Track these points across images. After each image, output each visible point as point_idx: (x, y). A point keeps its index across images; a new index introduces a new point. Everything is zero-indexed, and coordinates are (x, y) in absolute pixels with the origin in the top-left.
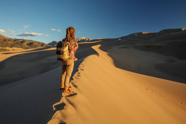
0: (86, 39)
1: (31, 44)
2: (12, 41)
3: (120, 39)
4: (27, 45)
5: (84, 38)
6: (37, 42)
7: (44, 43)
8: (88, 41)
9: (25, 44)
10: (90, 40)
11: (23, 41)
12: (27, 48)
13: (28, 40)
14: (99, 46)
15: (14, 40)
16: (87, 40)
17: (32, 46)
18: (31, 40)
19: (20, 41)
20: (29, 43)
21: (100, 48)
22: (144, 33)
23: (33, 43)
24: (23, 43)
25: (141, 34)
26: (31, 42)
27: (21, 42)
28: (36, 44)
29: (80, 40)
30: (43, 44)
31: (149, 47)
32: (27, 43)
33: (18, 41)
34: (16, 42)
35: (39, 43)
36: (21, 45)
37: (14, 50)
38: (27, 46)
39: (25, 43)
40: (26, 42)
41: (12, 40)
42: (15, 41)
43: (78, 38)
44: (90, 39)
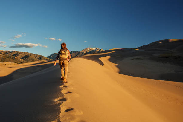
0: (96, 50)
1: (26, 57)
2: (3, 54)
3: (137, 49)
4: (22, 58)
5: (94, 49)
6: (34, 54)
7: (42, 56)
8: (99, 52)
9: (19, 57)
10: (101, 51)
11: (17, 54)
12: (22, 63)
13: (22, 52)
14: (109, 57)
15: (5, 53)
16: (98, 51)
17: (28, 59)
18: (27, 53)
19: (13, 54)
20: (24, 56)
21: (109, 60)
22: (171, 40)
23: (29, 56)
24: (16, 57)
25: (167, 41)
26: (27, 55)
27: (14, 55)
28: (33, 57)
29: (88, 51)
30: (41, 58)
31: (166, 58)
32: (22, 56)
33: (10, 54)
34: (8, 55)
35: (36, 55)
36: (14, 59)
37: (5, 65)
39: (18, 56)
40: (20, 55)
41: (3, 53)
42: (7, 54)
43: (86, 49)
44: (102, 50)
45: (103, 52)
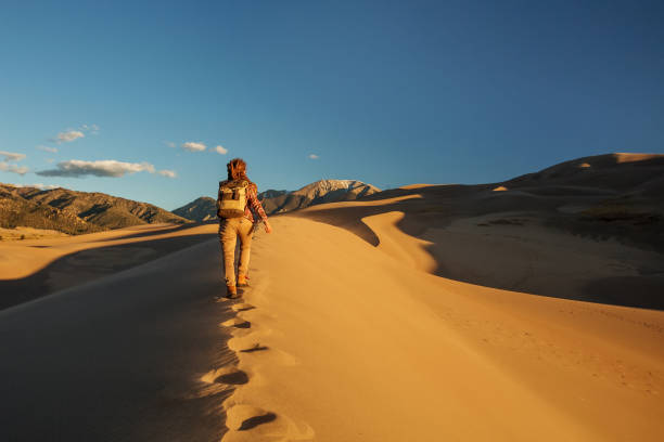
0: (351, 188)
1: (98, 211)
2: (15, 199)
3: (501, 189)
4: (81, 216)
5: (345, 184)
6: (128, 202)
7: (155, 208)
8: (361, 197)
9: (72, 211)
10: (371, 192)
11: (65, 199)
12: (81, 231)
13: (85, 194)
14: (398, 215)
15: (23, 195)
16: (357, 191)
17: (103, 219)
18: (101, 195)
19: (50, 199)
20: (91, 205)
21: (400, 225)
22: (624, 156)
23: (109, 207)
24: (61, 209)
26: (100, 202)
27: (53, 203)
28: (122, 210)
29: (323, 193)
30: (151, 214)
31: (608, 220)
32: (82, 207)
33: (40, 197)
34: (32, 203)
35: (136, 205)
36: (56, 218)
37: (23, 238)
38: (78, 219)
39: (70, 207)
40: (77, 201)
41: (14, 193)
42: (29, 198)
43: (316, 184)
44: (374, 189)
45: (377, 196)
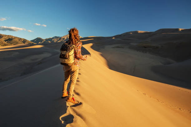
1: (10, 40)
3: (114, 38)
4: (5, 41)
6: (18, 38)
7: (26, 40)
9: (3, 39)
11: (1, 37)
12: (5, 45)
13: (6, 35)
14: (91, 44)
17: (11, 42)
18: (11, 36)
20: (8, 38)
21: (92, 47)
22: (139, 31)
23: (13, 39)
25: (136, 32)
26: (10, 38)
28: (17, 40)
30: (25, 41)
32: (5, 39)
35: (20, 39)
38: (4, 42)
40: (3, 37)
44: (81, 37)
